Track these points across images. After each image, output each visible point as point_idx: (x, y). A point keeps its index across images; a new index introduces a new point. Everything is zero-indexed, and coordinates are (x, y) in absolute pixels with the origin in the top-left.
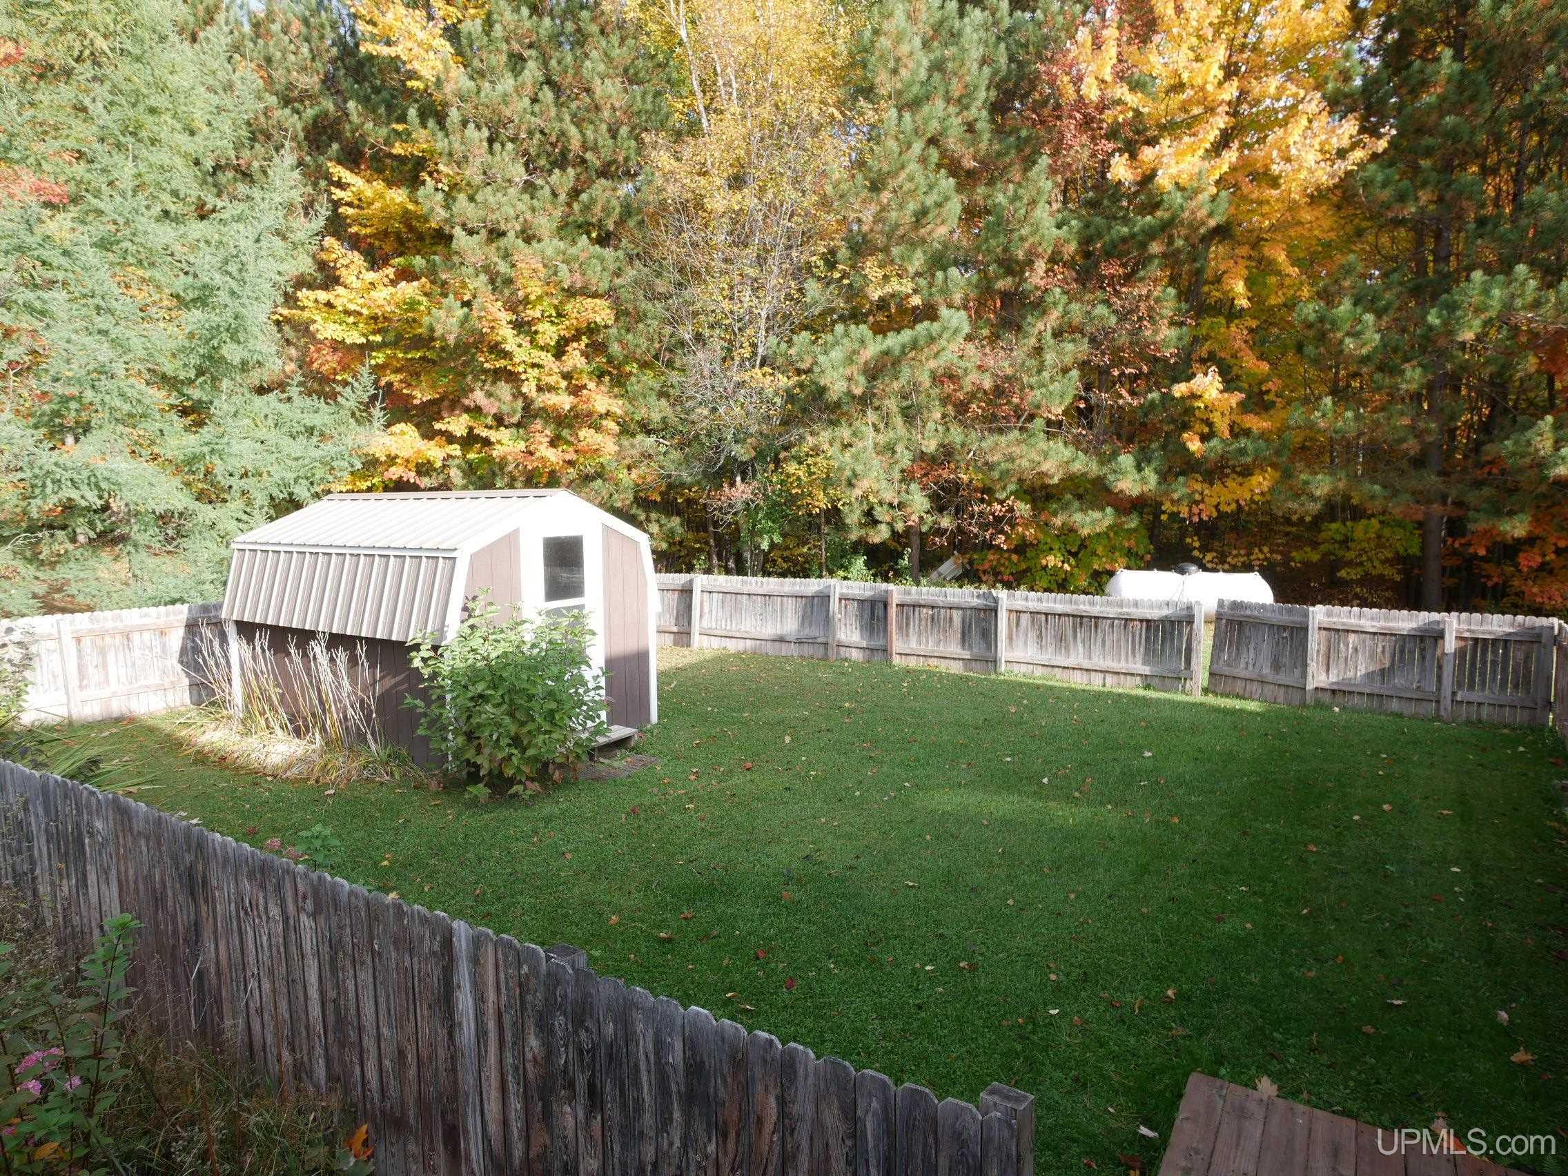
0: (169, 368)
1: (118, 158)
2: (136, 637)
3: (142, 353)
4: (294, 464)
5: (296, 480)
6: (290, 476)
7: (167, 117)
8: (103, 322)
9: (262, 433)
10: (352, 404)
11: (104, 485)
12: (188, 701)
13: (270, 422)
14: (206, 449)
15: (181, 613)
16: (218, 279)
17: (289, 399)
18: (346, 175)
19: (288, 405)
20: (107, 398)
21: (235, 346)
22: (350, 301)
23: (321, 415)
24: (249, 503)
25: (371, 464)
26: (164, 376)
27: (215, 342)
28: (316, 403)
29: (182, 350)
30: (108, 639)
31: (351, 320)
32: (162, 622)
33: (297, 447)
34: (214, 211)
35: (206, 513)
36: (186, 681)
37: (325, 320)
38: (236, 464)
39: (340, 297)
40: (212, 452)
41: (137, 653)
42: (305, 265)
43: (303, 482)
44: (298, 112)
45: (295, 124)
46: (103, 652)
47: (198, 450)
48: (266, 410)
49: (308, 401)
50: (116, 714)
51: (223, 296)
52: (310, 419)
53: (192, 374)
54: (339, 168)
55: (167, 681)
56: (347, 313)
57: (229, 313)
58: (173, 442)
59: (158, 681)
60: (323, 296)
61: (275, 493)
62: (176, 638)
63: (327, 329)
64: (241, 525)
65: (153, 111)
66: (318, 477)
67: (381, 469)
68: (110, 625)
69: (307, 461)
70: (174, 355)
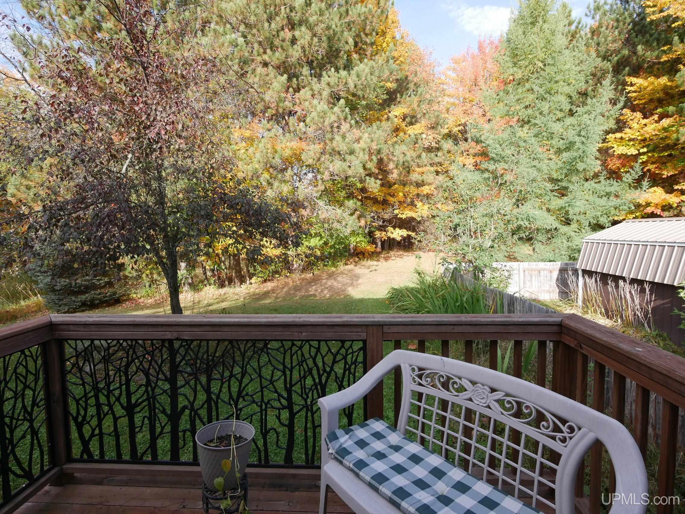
0: (555, 176)
1: (543, 103)
2: (542, 272)
3: (546, 172)
4: (601, 209)
5: (601, 215)
6: (599, 214)
7: (561, 83)
8: (536, 163)
9: (587, 197)
10: (630, 180)
11: (531, 220)
12: (557, 298)
13: (591, 192)
14: (567, 205)
15: (557, 265)
16: (577, 139)
17: (600, 182)
18: (634, 80)
19: (599, 185)
20: (534, 190)
21: (582, 164)
22: (632, 135)
23: (615, 186)
24: (580, 225)
25: (638, 206)
26: (553, 179)
27: (574, 164)
28: (612, 182)
29: (561, 168)
30: (533, 272)
31: (632, 143)
32: (551, 268)
33: (603, 201)
34: (576, 112)
35: (564, 229)
36: (558, 291)
37: (618, 145)
38: (577, 210)
39: (628, 133)
40: (569, 205)
41: (542, 278)
42: (612, 124)
43: (605, 216)
44: (610, 61)
45: (608, 66)
46: (531, 276)
47: (564, 205)
48: (589, 188)
49: (608, 181)
50: (533, 298)
51: (578, 145)
52: (608, 189)
53: (563, 177)
54: (631, 78)
55: (551, 289)
56: (630, 140)
57: (581, 151)
58: (554, 203)
59: (548, 288)
60: (618, 135)
61: (592, 220)
62: (556, 274)
63: (620, 150)
64: (576, 234)
65: (556, 82)
66: (612, 213)
67: (642, 209)
68: (534, 267)
69: (607, 207)
70: (557, 171)
